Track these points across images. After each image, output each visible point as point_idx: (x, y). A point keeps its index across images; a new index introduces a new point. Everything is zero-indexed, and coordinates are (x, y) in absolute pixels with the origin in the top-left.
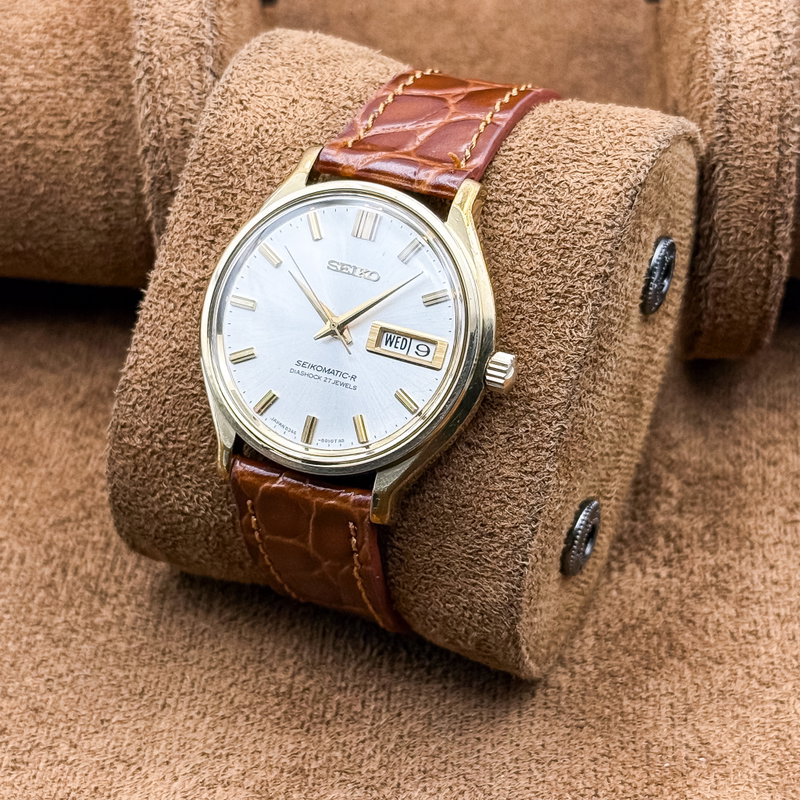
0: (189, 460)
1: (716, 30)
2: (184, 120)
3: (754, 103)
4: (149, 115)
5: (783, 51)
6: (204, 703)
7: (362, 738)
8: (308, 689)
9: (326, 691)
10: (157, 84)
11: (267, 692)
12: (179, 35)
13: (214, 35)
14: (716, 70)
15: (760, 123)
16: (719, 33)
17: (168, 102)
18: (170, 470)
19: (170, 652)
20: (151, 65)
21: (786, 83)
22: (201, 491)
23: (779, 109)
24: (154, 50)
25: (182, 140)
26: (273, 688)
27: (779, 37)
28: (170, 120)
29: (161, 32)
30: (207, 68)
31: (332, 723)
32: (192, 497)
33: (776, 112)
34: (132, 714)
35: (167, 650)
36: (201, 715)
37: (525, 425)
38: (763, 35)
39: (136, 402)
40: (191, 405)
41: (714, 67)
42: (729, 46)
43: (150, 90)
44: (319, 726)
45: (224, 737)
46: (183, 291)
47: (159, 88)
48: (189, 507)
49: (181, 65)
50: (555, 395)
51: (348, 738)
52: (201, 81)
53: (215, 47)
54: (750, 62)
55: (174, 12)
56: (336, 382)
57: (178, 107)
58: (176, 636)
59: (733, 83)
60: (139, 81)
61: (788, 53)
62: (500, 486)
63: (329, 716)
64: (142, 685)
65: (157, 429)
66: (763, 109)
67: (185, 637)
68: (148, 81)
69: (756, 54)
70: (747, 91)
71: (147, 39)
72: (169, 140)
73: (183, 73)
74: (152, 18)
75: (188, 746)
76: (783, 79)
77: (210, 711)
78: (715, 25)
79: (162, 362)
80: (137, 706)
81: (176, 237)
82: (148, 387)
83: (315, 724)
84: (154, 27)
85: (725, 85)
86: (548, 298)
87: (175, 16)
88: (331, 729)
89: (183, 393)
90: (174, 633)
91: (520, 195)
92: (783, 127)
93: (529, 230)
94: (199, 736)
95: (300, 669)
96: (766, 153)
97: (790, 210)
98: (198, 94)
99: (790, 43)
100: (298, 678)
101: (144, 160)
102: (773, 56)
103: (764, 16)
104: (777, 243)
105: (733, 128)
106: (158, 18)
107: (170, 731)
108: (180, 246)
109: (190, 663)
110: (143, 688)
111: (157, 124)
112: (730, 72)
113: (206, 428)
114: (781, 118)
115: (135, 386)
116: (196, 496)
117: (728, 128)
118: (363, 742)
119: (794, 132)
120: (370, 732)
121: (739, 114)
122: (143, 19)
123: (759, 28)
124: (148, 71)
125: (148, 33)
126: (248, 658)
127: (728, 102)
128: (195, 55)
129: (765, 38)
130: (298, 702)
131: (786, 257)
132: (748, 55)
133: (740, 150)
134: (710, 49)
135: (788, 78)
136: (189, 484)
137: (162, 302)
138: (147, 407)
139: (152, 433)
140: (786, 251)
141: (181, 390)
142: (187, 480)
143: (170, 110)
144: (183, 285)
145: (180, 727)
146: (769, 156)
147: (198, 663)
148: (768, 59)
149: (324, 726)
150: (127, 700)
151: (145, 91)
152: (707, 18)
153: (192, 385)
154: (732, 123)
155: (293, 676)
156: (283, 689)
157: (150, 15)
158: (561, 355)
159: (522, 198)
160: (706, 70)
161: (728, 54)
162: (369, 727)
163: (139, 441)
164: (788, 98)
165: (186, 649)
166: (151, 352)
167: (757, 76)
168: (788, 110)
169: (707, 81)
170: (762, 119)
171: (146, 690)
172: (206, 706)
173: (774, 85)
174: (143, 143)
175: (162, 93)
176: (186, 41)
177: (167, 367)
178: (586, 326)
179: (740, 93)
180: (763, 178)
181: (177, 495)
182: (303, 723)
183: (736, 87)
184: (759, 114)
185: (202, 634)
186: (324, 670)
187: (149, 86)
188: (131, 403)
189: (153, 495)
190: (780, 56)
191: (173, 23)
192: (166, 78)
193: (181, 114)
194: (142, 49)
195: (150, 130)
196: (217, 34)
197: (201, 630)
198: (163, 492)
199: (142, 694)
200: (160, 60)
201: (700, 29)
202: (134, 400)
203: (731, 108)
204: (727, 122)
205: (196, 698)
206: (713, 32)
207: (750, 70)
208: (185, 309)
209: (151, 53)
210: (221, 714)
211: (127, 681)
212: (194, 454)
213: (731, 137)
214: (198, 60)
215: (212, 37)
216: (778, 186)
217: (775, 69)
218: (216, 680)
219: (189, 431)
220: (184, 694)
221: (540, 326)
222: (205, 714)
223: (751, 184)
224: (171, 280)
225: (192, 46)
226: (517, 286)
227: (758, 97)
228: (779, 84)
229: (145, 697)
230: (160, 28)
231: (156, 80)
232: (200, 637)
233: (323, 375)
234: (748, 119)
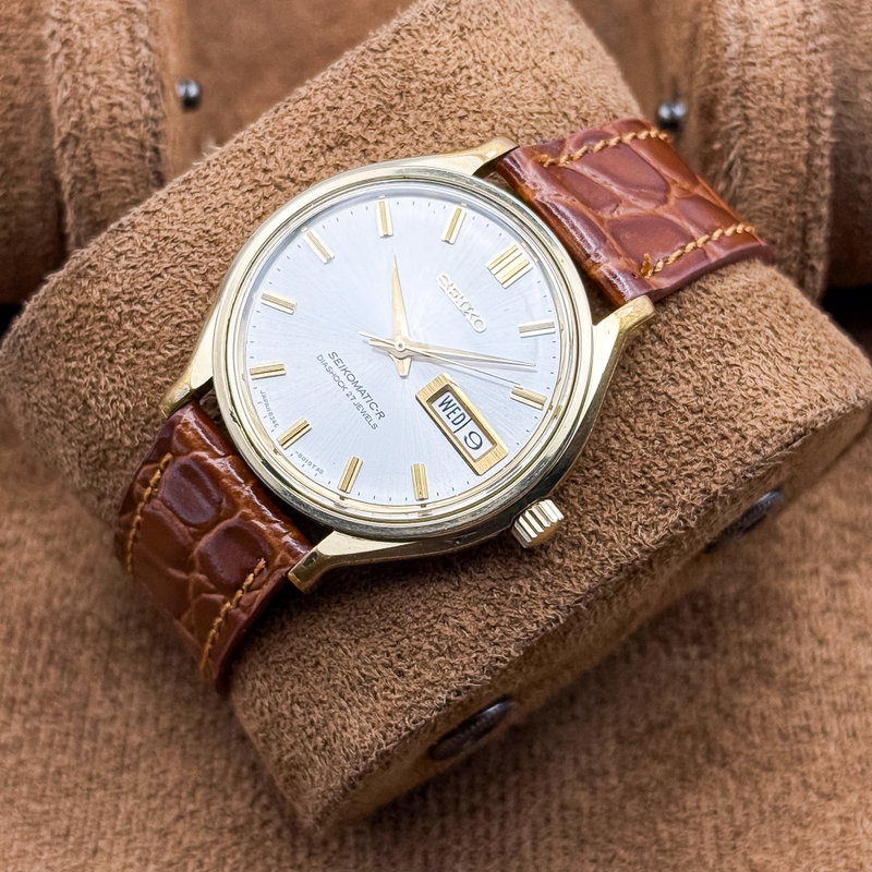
0: (138, 356)
18: (107, 349)
22: (124, 397)
32: (109, 394)
37: (520, 588)
39: (125, 253)
40: (183, 301)
46: (260, 176)
48: (97, 401)
50: (573, 579)
56: (358, 406)
62: (448, 631)
65: (127, 297)
79: (185, 232)
81: (295, 115)
82: (149, 248)
86: (639, 475)
89: (183, 282)
91: (686, 348)
93: (671, 390)
108: (291, 127)
113: (180, 336)
115: (136, 235)
116: (114, 397)
136: (118, 379)
137: (230, 170)
138: (133, 267)
139: (117, 298)
141: (184, 277)
142: (119, 372)
144: (266, 171)
153: (200, 282)
158: (610, 544)
159: (686, 353)
163: (97, 295)
166: (180, 213)
177: (186, 242)
178: (657, 533)
181: (94, 380)
188: (119, 250)
189: (68, 360)
198: (82, 365)
202: (124, 248)
208: (249, 196)
212: (147, 353)
219: (160, 326)
221: (610, 497)
224: (257, 155)
226: (617, 438)
233: (351, 388)
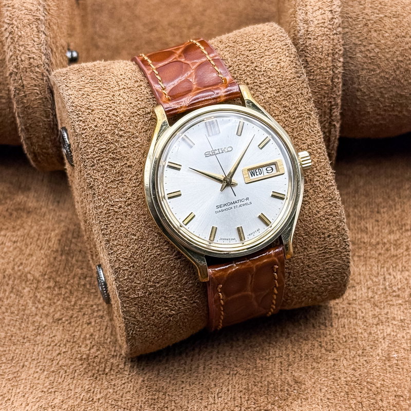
1: (299, 9)
2: (30, 58)
3: (319, 47)
4: (12, 56)
5: (334, 20)
6: (44, 364)
7: (123, 382)
8: (97, 356)
9: (106, 357)
10: (16, 40)
11: (76, 358)
12: (27, 14)
13: (45, 14)
14: (300, 30)
15: (322, 57)
16: (301, 11)
17: (22, 49)
19: (27, 337)
20: (12, 30)
21: (335, 36)
23: (332, 50)
24: (14, 22)
25: (29, 68)
26: (79, 356)
27: (332, 13)
28: (23, 58)
29: (18, 13)
30: (42, 31)
31: (109, 374)
33: (330, 51)
34: (7, 371)
35: (26, 336)
36: (42, 371)
38: (323, 12)
41: (299, 28)
42: (307, 18)
43: (12, 43)
44: (102, 376)
45: (53, 382)
47: (17, 41)
49: (28, 30)
51: (116, 382)
52: (39, 38)
53: (46, 20)
54: (317, 26)
55: (24, 3)
57: (26, 51)
58: (31, 329)
59: (309, 37)
60: (7, 38)
61: (336, 21)
63: (107, 370)
64: (12, 355)
66: (324, 49)
67: (35, 329)
68: (11, 38)
69: (320, 22)
70: (316, 41)
71: (10, 17)
72: (23, 69)
73: (29, 34)
74: (13, 6)
75: (35, 387)
76: (334, 35)
77: (47, 368)
78: (300, 7)
80: (9, 367)
83: (100, 375)
84: (14, 10)
85: (304, 38)
87: (25, 5)
88: (108, 377)
90: (29, 327)
92: (334, 59)
94: (41, 381)
95: (93, 346)
96: (326, 72)
97: (339, 101)
98: (37, 44)
99: (337, 16)
100: (92, 351)
101: (10, 79)
102: (329, 22)
103: (324, 3)
104: (333, 118)
105: (309, 59)
106: (16, 6)
107: (26, 379)
109: (37, 343)
110: (13, 357)
111: (16, 60)
112: (307, 31)
114: (333, 54)
117: (306, 60)
118: (124, 384)
119: (340, 61)
120: (128, 378)
121: (311, 52)
122: (8, 6)
123: (322, 8)
124: (10, 33)
125: (11, 14)
126: (67, 340)
127: (306, 46)
128: (35, 24)
129: (324, 13)
130: (92, 364)
131: (338, 125)
132: (316, 22)
133: (312, 71)
134: (297, 20)
135: (336, 34)
140: (338, 122)
143: (23, 53)
145: (31, 377)
146: (328, 74)
147: (42, 343)
148: (326, 24)
149: (105, 376)
150: (4, 363)
151: (10, 43)
152: (296, 3)
154: (309, 57)
155: (89, 350)
156: (84, 356)
157: (12, 4)
160: (295, 31)
161: (306, 22)
162: (127, 376)
164: (337, 44)
165: (35, 336)
167: (321, 33)
168: (337, 50)
169: (296, 36)
170: (324, 55)
171: (14, 358)
172: (45, 366)
173: (330, 37)
174: (9, 70)
175: (18, 44)
176: (30, 17)
179: (312, 42)
180: (325, 85)
182: (94, 374)
183: (310, 39)
184: (322, 52)
185: (44, 328)
186: (106, 346)
187: (12, 41)
190: (333, 22)
191: (24, 8)
192: (20, 37)
193: (29, 55)
194: (8, 22)
195: (13, 63)
196: (46, 13)
197: (44, 326)
199: (12, 360)
200: (17, 27)
201: (293, 10)
203: (308, 50)
204: (306, 56)
205: (40, 362)
206: (298, 10)
207: (317, 30)
209: (13, 24)
210: (52, 369)
211: (5, 353)
213: (308, 64)
214: (37, 27)
215: (44, 15)
216: (332, 89)
217: (329, 29)
218: (50, 352)
220: (34, 360)
222: (44, 370)
223: (318, 88)
225: (34, 20)
227: (321, 44)
228: (332, 37)
229: (14, 362)
230: (17, 11)
231: (15, 37)
232: (43, 329)
234: (316, 55)
